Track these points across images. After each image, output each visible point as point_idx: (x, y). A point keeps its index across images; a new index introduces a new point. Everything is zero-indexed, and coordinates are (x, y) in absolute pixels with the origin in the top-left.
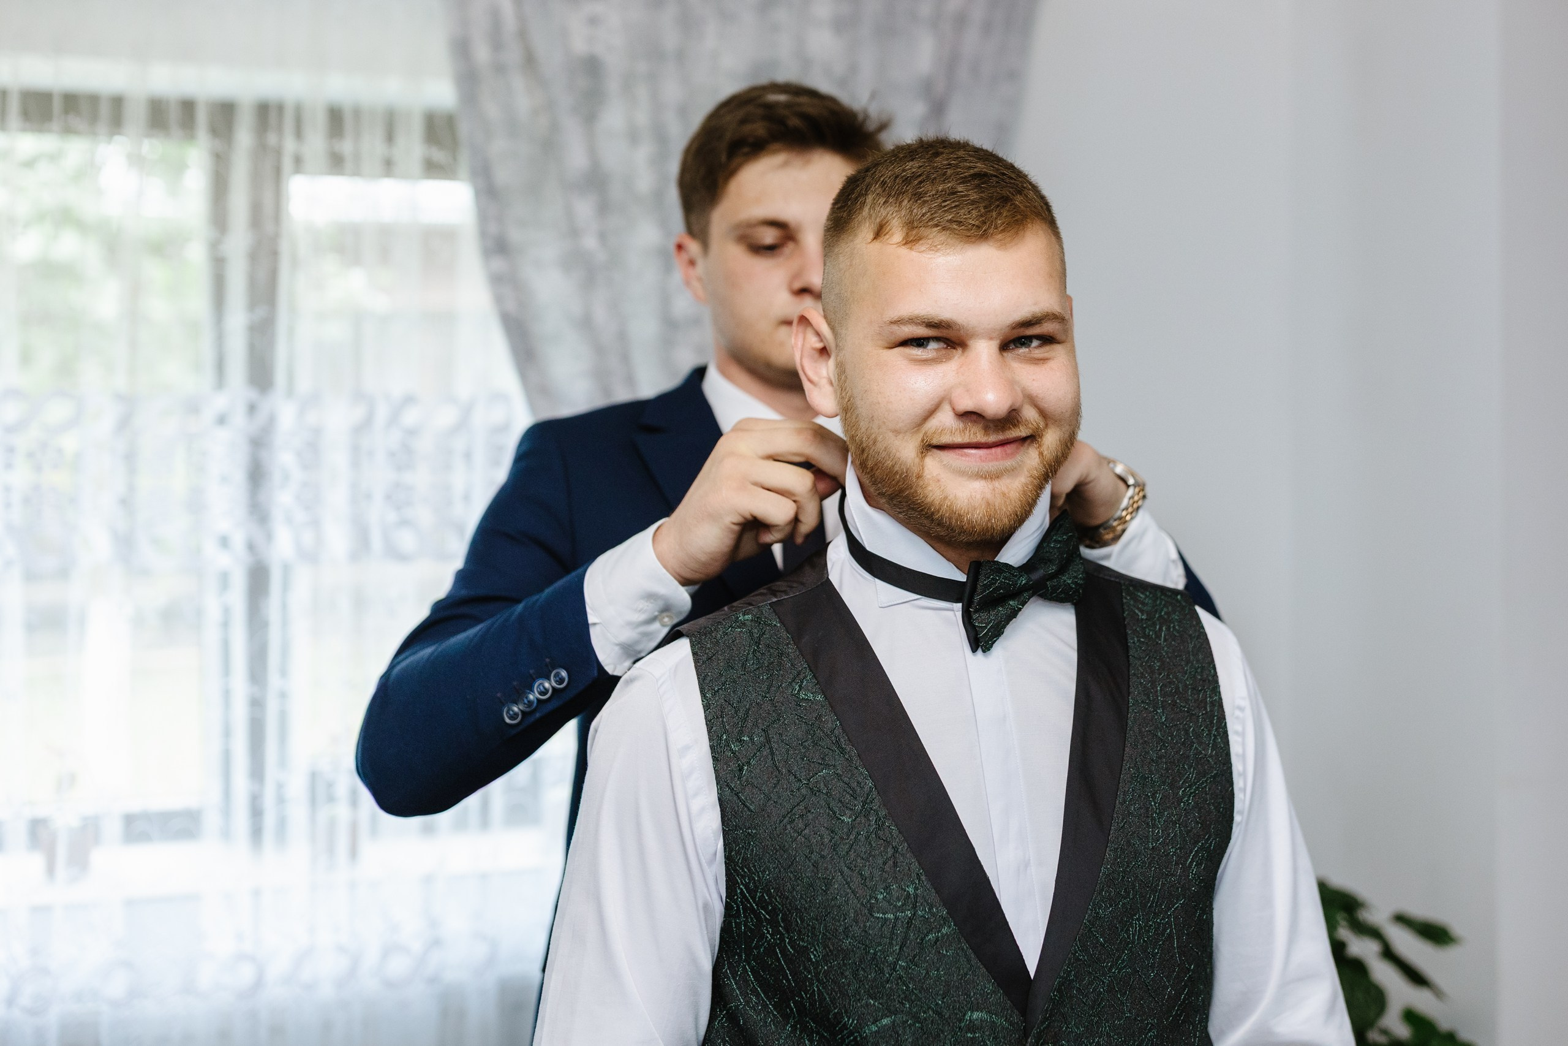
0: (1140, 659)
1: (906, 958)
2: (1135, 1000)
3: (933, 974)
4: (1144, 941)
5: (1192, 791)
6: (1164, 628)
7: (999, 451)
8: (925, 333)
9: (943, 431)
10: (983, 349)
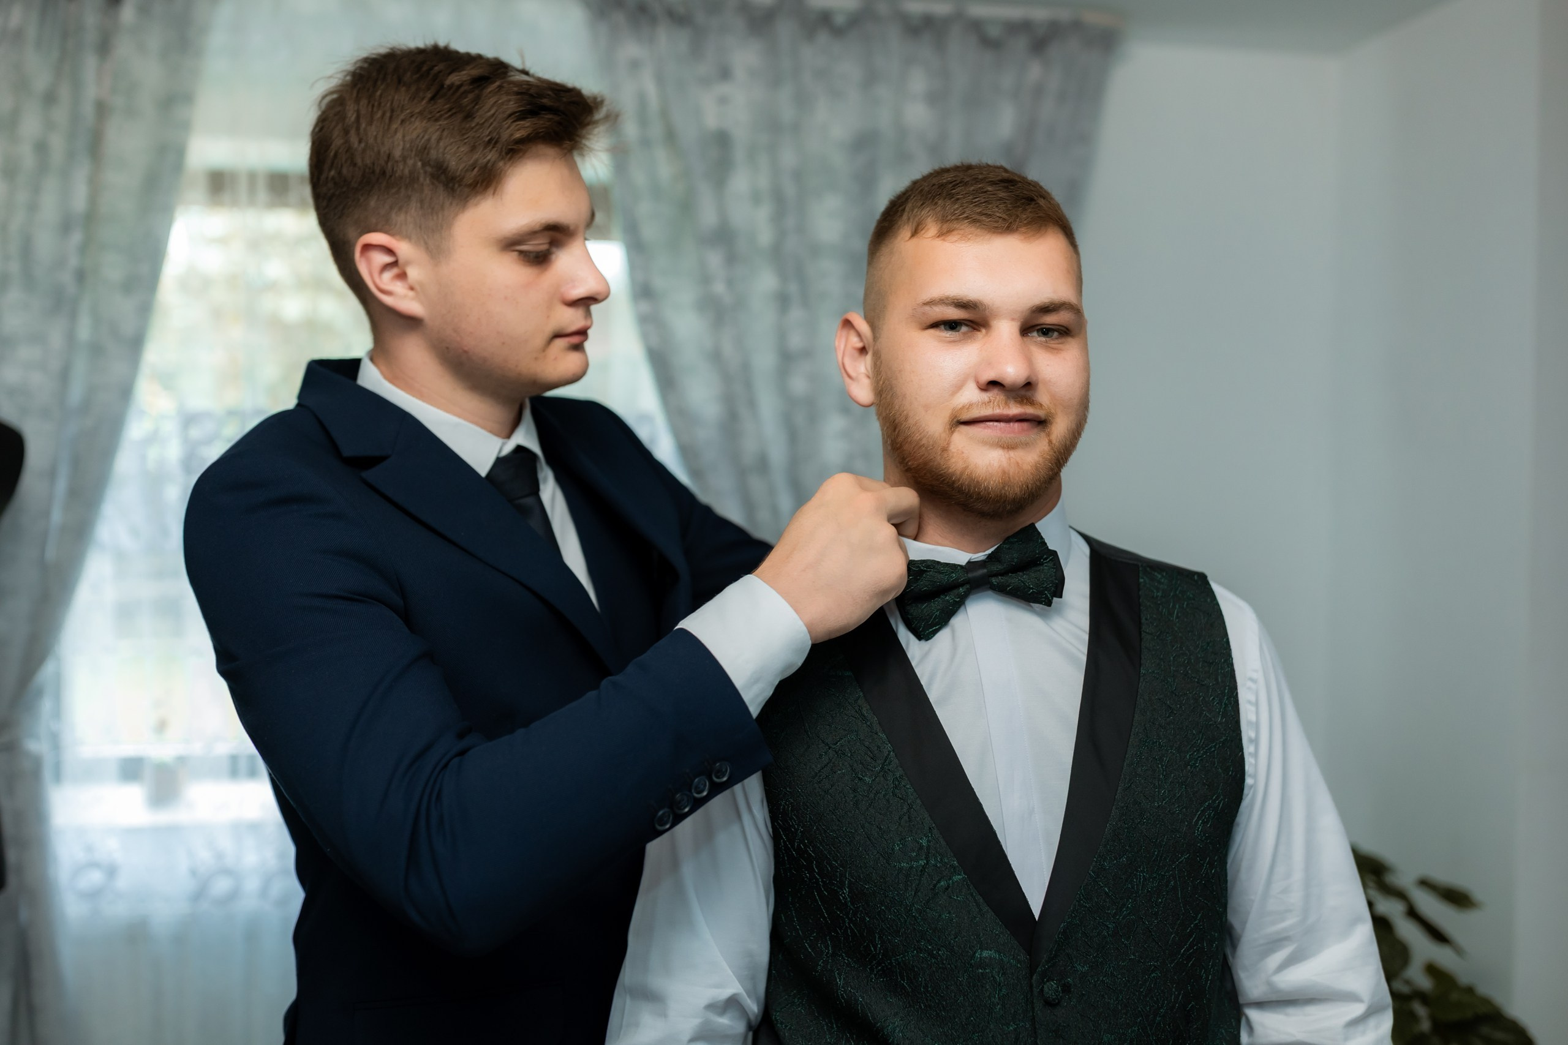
0: (1151, 634)
1: (921, 902)
2: (1138, 945)
3: (946, 916)
4: (1148, 891)
5: (1200, 755)
6: (1177, 606)
7: (1016, 425)
8: (954, 314)
9: (970, 406)
10: (1005, 330)
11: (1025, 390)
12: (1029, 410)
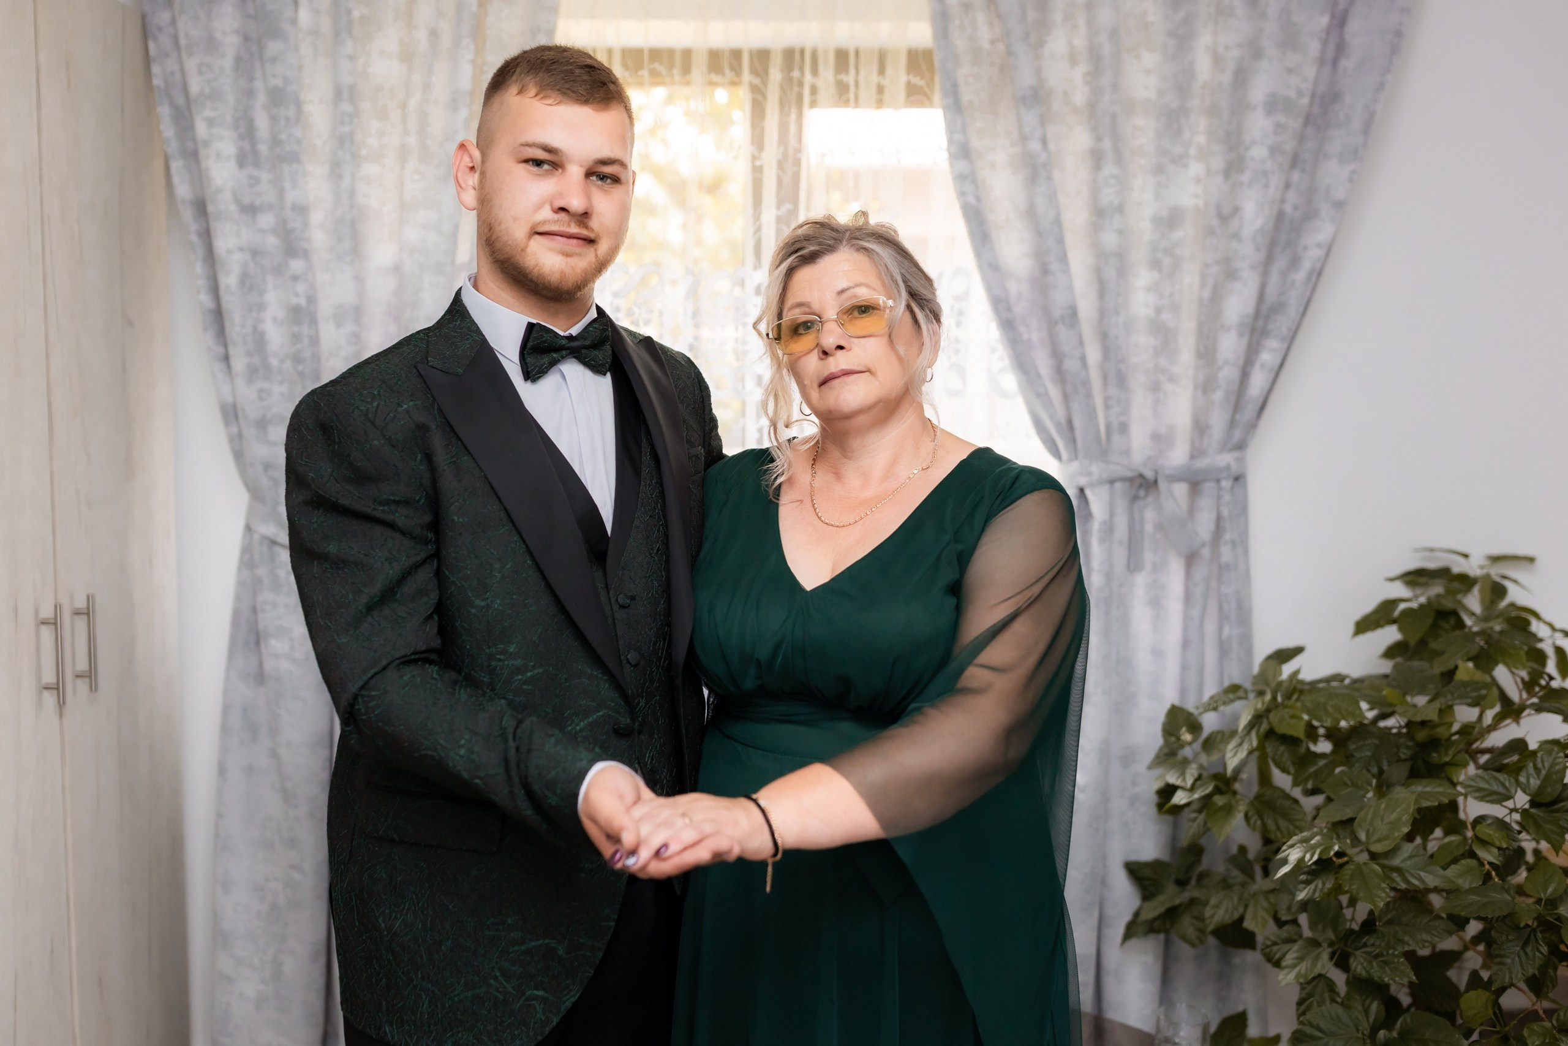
7: (574, 241)
8: (541, 155)
9: (544, 222)
10: (575, 172)
11: (584, 217)
12: (584, 232)
